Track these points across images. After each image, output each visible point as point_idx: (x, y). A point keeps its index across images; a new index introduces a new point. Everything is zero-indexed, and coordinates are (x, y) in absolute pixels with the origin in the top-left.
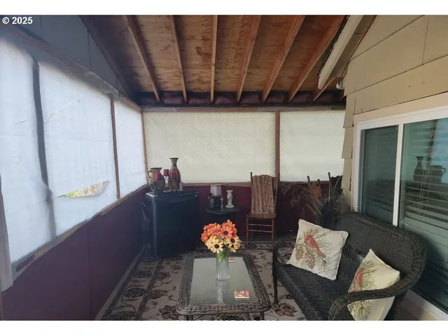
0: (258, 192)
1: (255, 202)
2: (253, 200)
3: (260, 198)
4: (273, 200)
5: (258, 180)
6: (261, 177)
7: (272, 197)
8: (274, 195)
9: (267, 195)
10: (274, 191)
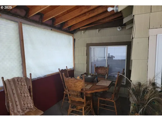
0: (14, 94)
1: (12, 105)
2: (10, 104)
3: (17, 99)
4: (30, 97)
5: (12, 83)
6: (13, 80)
7: (29, 95)
8: (30, 93)
9: (23, 95)
10: (29, 90)
